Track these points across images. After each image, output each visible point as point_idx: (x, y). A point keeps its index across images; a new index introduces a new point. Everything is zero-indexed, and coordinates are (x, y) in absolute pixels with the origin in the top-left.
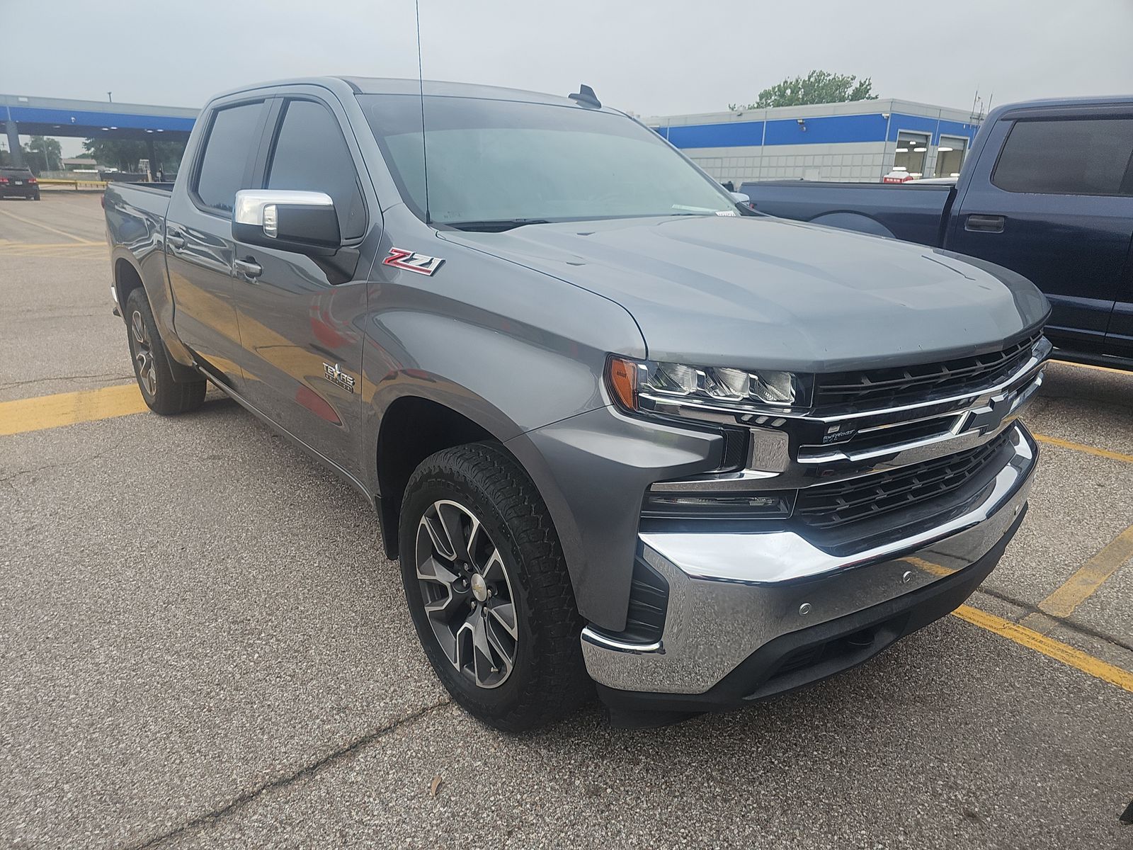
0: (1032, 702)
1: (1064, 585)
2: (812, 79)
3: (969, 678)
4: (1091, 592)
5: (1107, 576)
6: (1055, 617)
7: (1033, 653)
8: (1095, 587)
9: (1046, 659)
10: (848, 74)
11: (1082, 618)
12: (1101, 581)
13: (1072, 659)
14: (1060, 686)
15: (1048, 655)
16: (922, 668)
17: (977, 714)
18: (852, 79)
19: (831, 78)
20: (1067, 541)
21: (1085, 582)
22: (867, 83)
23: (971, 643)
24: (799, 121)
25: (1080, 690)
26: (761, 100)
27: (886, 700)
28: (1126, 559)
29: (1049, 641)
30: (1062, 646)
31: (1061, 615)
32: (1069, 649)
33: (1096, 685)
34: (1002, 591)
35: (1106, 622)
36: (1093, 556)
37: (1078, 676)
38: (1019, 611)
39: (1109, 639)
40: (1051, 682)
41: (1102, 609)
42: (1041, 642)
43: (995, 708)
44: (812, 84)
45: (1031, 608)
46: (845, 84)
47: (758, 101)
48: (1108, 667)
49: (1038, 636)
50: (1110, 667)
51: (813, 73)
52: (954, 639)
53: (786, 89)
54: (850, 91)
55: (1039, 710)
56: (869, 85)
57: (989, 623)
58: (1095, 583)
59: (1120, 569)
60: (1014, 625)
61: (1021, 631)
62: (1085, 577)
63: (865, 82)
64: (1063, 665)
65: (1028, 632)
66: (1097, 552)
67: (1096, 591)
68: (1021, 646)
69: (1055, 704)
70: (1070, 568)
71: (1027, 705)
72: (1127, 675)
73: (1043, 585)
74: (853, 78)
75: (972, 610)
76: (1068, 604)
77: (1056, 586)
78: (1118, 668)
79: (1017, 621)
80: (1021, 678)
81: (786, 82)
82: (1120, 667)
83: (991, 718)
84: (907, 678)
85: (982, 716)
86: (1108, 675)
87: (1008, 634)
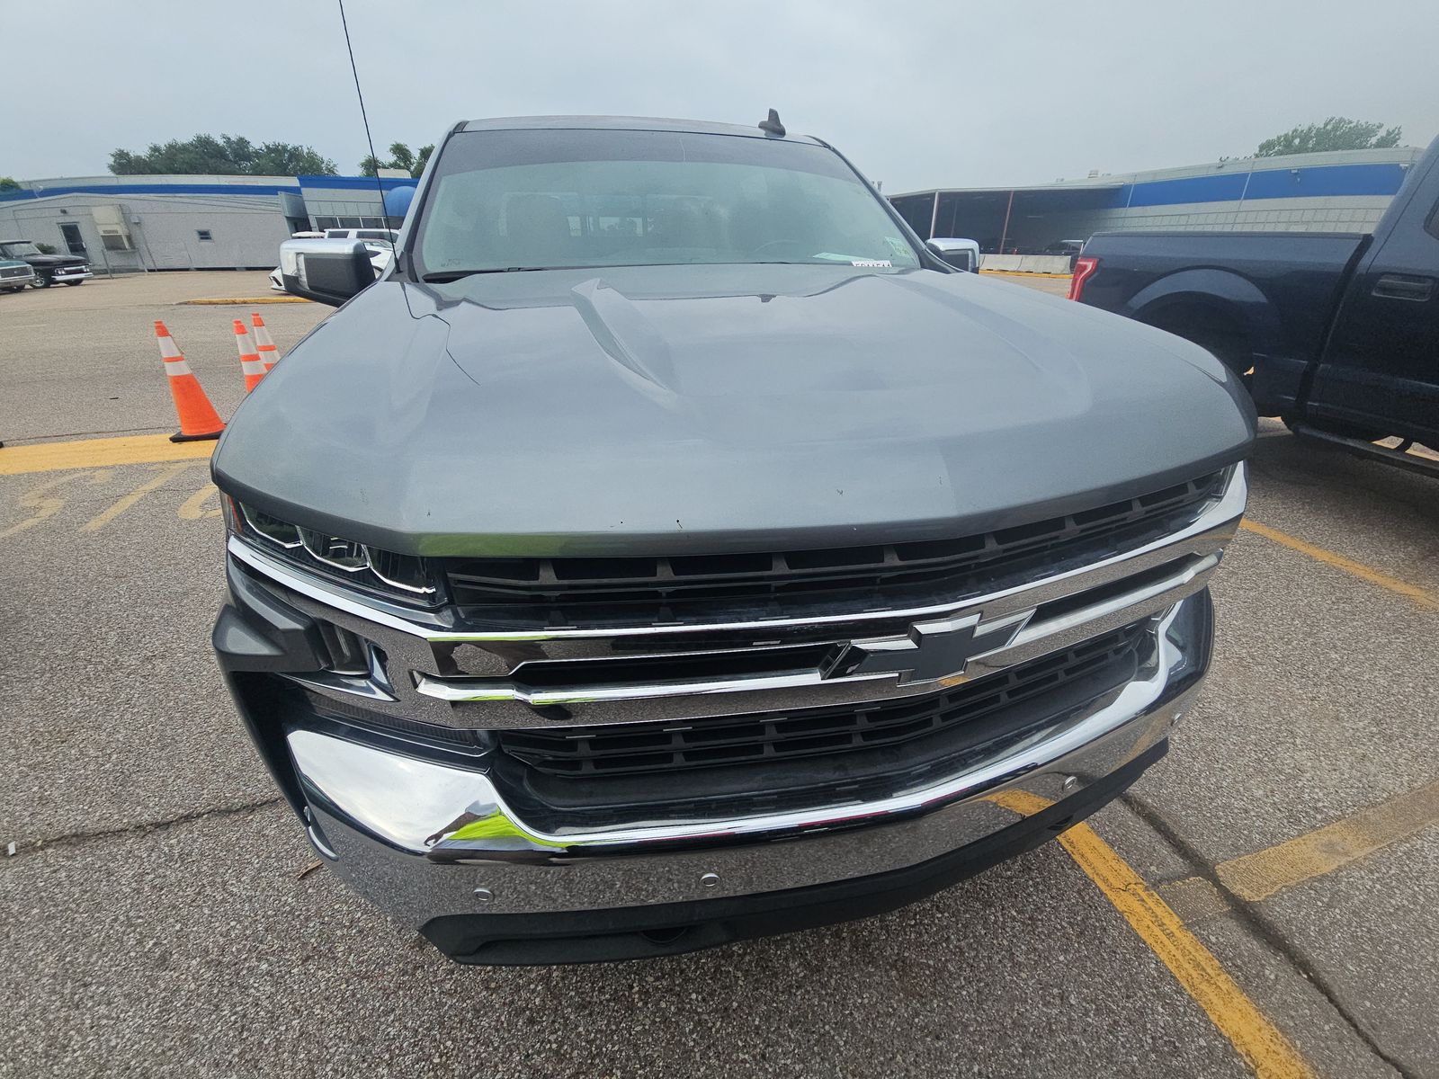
0: (1075, 1043)
1: (1288, 843)
2: (1329, 127)
3: (1004, 957)
4: (1328, 867)
5: (1376, 847)
6: (1233, 895)
7: (1141, 948)
8: (1343, 861)
9: (1156, 969)
10: (1374, 121)
11: (1280, 914)
12: (1359, 854)
13: (1204, 987)
14: (1145, 1030)
15: (1167, 963)
16: (946, 914)
17: (967, 1026)
18: (1378, 127)
19: (1352, 125)
20: (1346, 768)
21: (1330, 848)
22: (1396, 132)
23: (1053, 898)
24: (1293, 172)
25: (1176, 1052)
26: (1260, 151)
27: (854, 946)
28: (1430, 823)
29: (1186, 939)
30: (1203, 956)
31: (1246, 894)
32: (1212, 966)
33: (1211, 1050)
34: (1175, 822)
35: (1321, 932)
36: (1374, 805)
37: (1191, 1024)
38: (1176, 863)
39: (1302, 965)
40: (1135, 1017)
41: (1329, 906)
42: (1170, 935)
43: (1004, 1027)
44: (1328, 133)
45: (1201, 866)
46: (1368, 132)
47: (1257, 152)
48: (1257, 1020)
49: (1173, 923)
50: (1263, 1024)
51: (1331, 120)
52: (1031, 882)
53: (1294, 138)
54: (1374, 140)
55: (1074, 1062)
56: (1397, 134)
57: (1105, 873)
58: (1346, 854)
59: (1407, 840)
60: (1146, 889)
61: (1150, 903)
62: (1335, 838)
63: (1393, 131)
64: (1180, 991)
65: (1162, 910)
66: (1387, 799)
67: (1340, 869)
68: (1131, 931)
69: (1111, 1062)
70: (1319, 817)
71: (1062, 1045)
72: (1281, 1050)
73: (1250, 832)
74: (1381, 126)
75: (1096, 841)
76: (1273, 878)
77: (1272, 839)
78: (1276, 1030)
79: (1156, 885)
80: (1088, 988)
81: (1296, 130)
82: (1283, 1030)
83: (983, 1043)
84: (913, 922)
85: (972, 1034)
86: (1248, 1039)
87: (1121, 902)
